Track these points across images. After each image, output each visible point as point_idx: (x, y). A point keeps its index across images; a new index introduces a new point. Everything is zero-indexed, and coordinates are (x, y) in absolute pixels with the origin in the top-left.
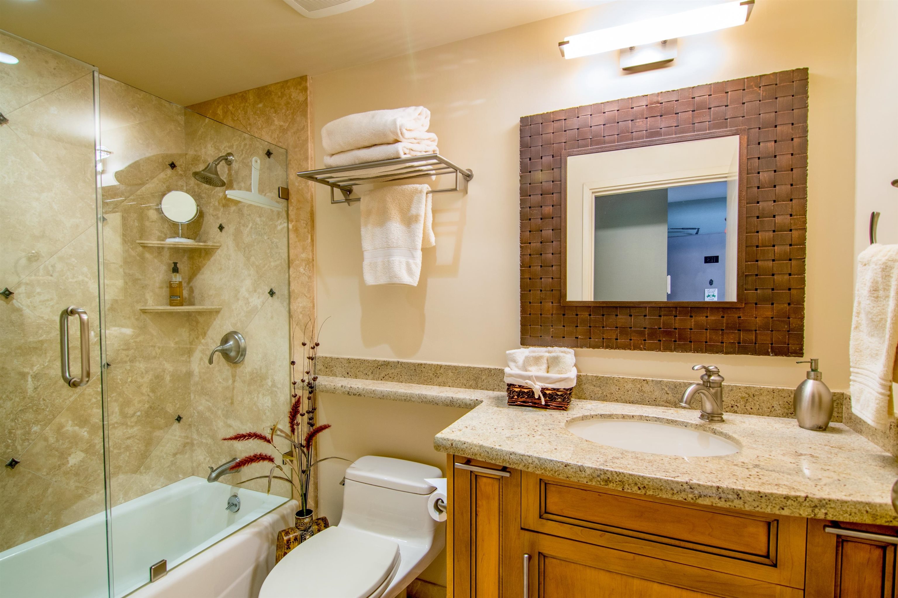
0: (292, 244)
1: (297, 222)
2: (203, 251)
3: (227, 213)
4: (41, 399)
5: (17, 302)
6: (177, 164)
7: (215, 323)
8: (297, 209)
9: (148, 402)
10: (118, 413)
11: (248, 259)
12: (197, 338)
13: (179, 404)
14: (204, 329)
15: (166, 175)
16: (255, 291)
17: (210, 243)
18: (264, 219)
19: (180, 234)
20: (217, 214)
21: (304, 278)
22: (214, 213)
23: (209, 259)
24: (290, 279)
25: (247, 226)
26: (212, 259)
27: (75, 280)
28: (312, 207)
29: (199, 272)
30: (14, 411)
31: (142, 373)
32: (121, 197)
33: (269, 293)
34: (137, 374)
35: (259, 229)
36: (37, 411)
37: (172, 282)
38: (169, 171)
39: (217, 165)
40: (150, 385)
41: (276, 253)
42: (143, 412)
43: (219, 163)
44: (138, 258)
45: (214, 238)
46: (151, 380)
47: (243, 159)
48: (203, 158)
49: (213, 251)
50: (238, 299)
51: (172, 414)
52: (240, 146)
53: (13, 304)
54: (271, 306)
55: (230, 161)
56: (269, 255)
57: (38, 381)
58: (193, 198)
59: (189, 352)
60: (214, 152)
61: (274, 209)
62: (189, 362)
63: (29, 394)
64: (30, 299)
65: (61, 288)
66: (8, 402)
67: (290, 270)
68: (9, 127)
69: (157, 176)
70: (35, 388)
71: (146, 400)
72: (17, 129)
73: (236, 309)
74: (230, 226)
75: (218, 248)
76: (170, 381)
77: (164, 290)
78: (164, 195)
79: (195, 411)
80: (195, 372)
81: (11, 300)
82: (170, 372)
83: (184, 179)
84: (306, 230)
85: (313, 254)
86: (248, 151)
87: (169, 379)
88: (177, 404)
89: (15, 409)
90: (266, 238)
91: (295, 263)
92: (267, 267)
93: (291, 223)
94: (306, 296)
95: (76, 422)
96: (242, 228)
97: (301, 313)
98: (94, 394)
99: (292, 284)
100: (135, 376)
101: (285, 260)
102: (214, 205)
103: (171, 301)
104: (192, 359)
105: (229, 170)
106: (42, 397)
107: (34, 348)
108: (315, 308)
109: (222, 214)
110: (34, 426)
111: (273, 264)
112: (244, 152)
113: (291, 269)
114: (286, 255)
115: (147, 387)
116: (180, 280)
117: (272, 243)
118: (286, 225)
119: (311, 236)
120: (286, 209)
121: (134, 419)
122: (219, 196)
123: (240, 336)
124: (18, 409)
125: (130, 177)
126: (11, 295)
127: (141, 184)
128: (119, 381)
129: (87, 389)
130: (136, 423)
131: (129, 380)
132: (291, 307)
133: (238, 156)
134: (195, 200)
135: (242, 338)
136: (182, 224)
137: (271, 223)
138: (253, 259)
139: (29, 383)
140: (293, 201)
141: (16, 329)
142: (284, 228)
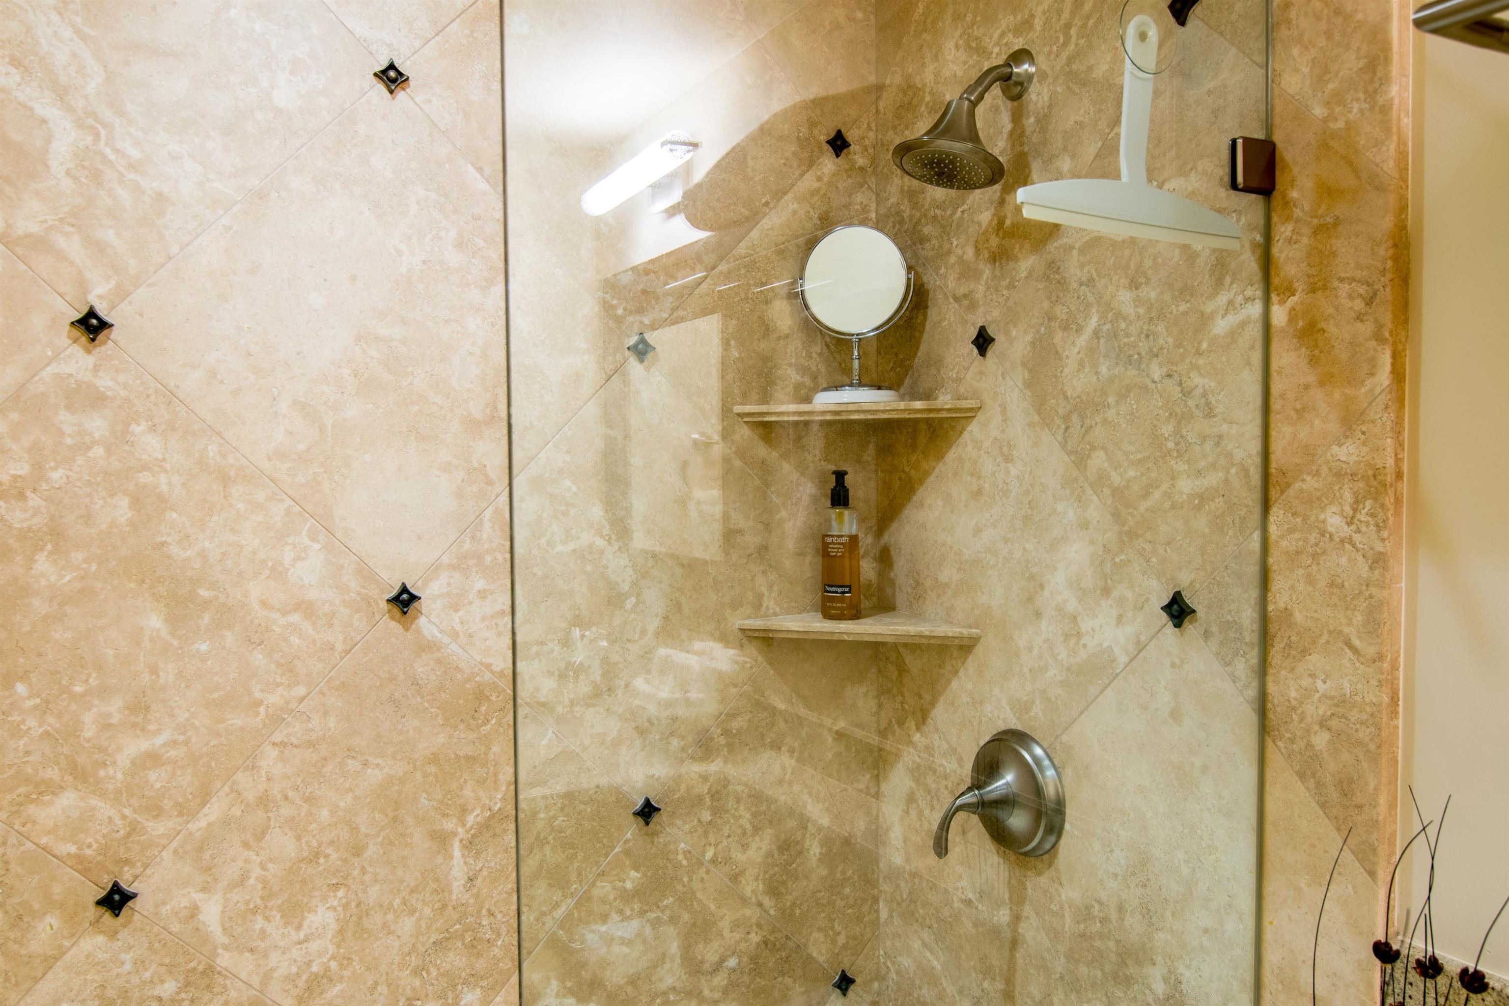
0: (1282, 396)
1: (1314, 291)
2: (923, 427)
3: (1004, 283)
4: (484, 912)
5: (430, 622)
6: (851, 135)
7: (954, 684)
8: (1319, 230)
9: (759, 926)
10: (678, 960)
11: (1080, 460)
12: (901, 723)
13: (844, 933)
14: (920, 697)
15: (819, 179)
16: (1106, 591)
17: (944, 400)
18: (1153, 295)
19: (856, 372)
20: (971, 292)
21: (1343, 560)
22: (962, 290)
23: (940, 457)
24: (1271, 560)
25: (1079, 330)
26: (951, 455)
27: (571, 546)
28: (1403, 208)
29: (909, 499)
30: (420, 946)
31: (744, 833)
32: (693, 270)
33: (1167, 608)
34: (729, 836)
35: (1128, 335)
36: (473, 946)
37: (829, 540)
38: (829, 164)
39: (974, 104)
40: (766, 872)
41: (1204, 438)
42: (745, 960)
43: (981, 98)
44: (738, 463)
45: (959, 380)
46: (769, 854)
47: (1070, 61)
48: (928, 98)
49: (953, 428)
50: (1038, 614)
51: (825, 965)
52: (1060, 12)
53: (419, 631)
54: (1173, 665)
55: (1021, 84)
56: (1171, 445)
57: (477, 857)
58: (896, 244)
59: (876, 765)
60: (965, 63)
61: (1199, 244)
62: (877, 796)
63: (454, 897)
64: (460, 613)
65: (535, 575)
66: (406, 918)
67: (1272, 519)
68: (412, 98)
69: (793, 185)
70: (470, 880)
71: (754, 921)
72: (430, 102)
73: (1030, 650)
74: (1014, 333)
75: (968, 415)
76: (820, 860)
77: (809, 559)
78: (811, 244)
79: (889, 964)
80: (892, 835)
81: (415, 618)
82: (820, 829)
83: (872, 181)
84: (1365, 329)
85: (1401, 445)
86: (1091, 22)
87: (818, 851)
88: (839, 934)
89: (421, 938)
90: (1157, 371)
91: (1298, 485)
92: (1157, 495)
93: (1282, 302)
94: (1355, 651)
95: (569, 984)
96: (1059, 337)
97: (1323, 724)
98: (615, 899)
99: (1278, 584)
100: (725, 843)
101: (1246, 471)
102: (960, 258)
103: (825, 600)
104: (884, 787)
105: (1017, 117)
106: (487, 906)
107: (468, 758)
108: (1401, 709)
109: (988, 288)
110: (466, 989)
111: (1186, 486)
112: (1073, 31)
113: (1277, 514)
114: (1254, 447)
115: (757, 879)
116: (854, 530)
117: (1187, 393)
118: (1255, 310)
119: (1395, 355)
120: (1259, 238)
121: (720, 980)
122: (979, 224)
123: (1038, 751)
124: (429, 938)
125: (718, 200)
126: (415, 604)
127: (747, 219)
128: (680, 857)
129: (599, 884)
130: (726, 991)
131: (709, 855)
132: (1271, 688)
133: (1049, 53)
134: (902, 250)
135: (1046, 763)
136: (861, 340)
137: (1183, 307)
138: (1098, 460)
139: (455, 862)
140: (1294, 194)
141: (426, 705)
142: (1243, 324)
